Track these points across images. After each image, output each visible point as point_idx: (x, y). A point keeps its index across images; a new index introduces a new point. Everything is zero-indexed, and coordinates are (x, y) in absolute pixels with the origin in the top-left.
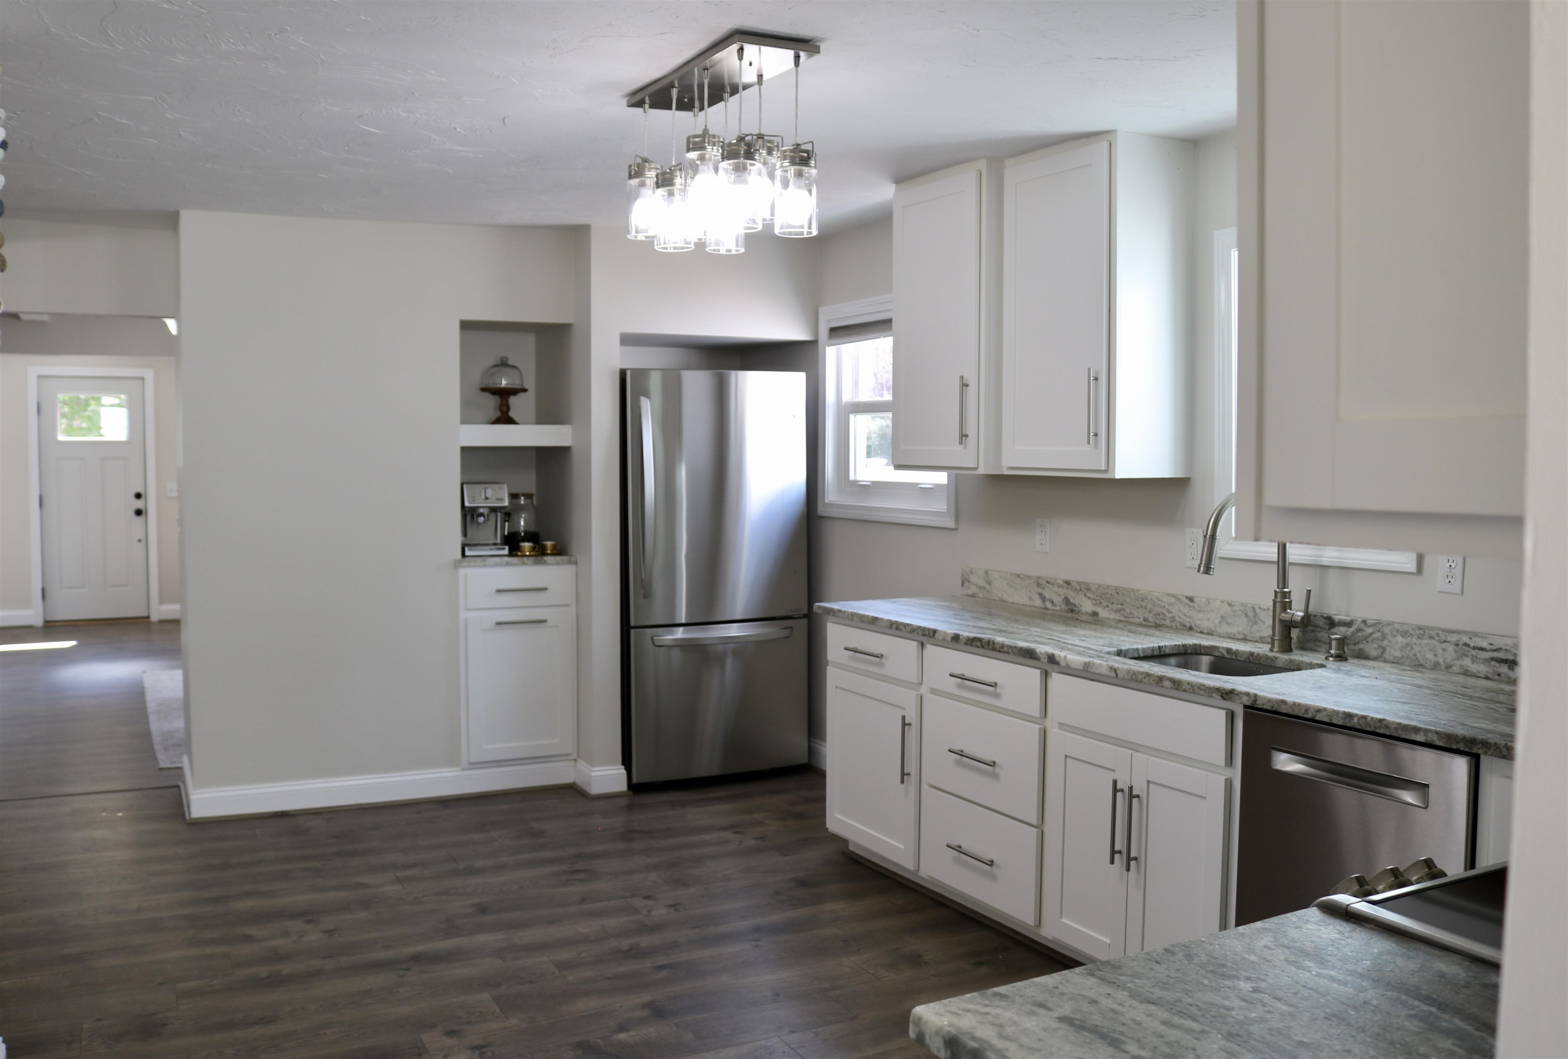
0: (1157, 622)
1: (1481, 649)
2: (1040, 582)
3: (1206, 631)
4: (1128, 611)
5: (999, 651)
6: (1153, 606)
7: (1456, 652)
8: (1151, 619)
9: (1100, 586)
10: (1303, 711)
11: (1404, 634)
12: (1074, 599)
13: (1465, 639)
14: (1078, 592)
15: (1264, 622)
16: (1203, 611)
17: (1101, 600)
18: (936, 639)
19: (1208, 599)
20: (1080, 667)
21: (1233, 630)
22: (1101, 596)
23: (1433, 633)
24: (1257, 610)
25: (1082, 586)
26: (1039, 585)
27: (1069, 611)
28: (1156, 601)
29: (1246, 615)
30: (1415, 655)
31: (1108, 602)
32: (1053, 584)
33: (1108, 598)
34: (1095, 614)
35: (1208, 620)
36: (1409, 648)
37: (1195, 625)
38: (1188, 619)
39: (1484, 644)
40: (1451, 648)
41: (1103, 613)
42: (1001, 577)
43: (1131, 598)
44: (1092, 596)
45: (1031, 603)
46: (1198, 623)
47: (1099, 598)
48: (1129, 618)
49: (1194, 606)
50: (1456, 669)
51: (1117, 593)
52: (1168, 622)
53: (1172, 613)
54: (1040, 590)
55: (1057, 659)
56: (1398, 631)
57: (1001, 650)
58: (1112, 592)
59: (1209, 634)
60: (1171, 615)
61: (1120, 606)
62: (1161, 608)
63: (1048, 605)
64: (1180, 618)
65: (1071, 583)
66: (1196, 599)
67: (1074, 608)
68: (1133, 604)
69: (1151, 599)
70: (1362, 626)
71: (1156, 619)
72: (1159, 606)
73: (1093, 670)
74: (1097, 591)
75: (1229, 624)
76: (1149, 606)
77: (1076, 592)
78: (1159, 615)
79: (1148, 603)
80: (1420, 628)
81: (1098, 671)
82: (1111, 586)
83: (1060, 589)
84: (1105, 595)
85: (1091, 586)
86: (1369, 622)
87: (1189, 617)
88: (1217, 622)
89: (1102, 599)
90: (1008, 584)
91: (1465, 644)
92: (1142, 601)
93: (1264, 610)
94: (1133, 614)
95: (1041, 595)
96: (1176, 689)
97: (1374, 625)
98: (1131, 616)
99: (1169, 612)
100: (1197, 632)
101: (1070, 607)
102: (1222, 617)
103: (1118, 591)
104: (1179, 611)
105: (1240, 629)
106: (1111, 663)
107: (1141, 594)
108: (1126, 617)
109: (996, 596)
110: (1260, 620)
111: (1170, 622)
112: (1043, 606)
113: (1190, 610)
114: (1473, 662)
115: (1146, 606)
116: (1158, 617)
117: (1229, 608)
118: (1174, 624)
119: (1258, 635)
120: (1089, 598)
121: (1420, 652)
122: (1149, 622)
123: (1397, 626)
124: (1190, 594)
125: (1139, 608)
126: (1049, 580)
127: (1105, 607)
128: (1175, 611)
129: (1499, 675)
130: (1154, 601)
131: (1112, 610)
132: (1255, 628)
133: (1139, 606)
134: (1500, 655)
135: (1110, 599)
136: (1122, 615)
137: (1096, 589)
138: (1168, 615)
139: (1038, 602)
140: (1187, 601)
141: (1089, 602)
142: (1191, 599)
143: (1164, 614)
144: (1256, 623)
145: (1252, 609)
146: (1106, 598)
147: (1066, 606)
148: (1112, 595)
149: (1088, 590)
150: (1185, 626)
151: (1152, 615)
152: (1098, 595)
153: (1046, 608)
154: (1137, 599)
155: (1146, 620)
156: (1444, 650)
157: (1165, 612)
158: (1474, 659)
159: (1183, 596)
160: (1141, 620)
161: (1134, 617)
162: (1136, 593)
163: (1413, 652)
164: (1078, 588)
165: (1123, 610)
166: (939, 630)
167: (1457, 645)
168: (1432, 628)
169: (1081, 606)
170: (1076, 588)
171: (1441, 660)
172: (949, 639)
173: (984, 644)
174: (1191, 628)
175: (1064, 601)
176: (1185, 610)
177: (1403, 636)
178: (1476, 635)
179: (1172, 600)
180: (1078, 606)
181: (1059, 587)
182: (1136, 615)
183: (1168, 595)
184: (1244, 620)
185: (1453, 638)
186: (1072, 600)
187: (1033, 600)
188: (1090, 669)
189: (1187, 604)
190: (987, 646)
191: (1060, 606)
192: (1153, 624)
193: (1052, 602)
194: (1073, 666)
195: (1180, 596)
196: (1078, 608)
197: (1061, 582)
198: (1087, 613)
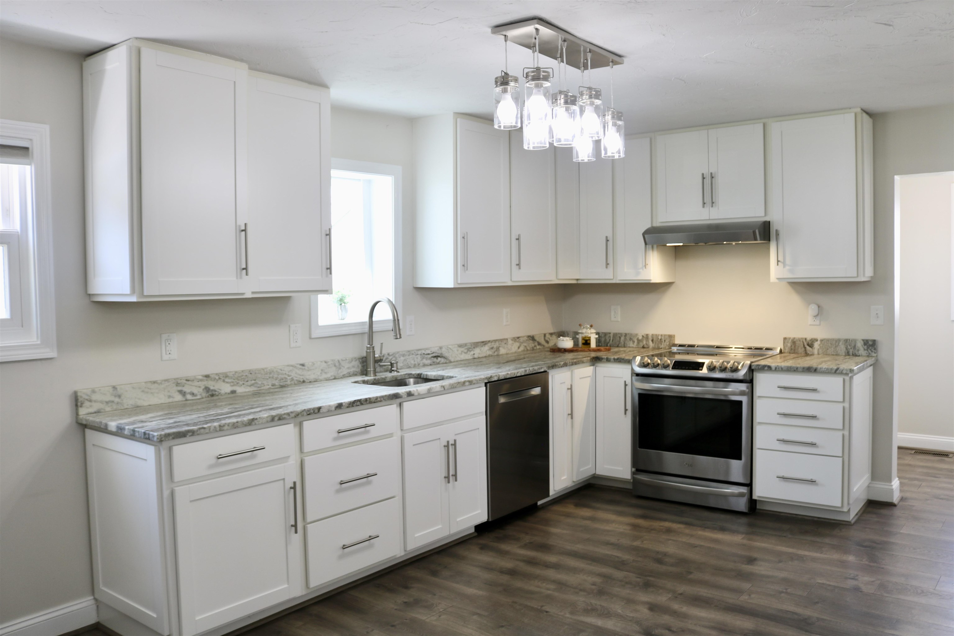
0: (282, 384)
1: (428, 354)
2: (179, 382)
3: (313, 380)
4: (260, 383)
5: (374, 402)
6: (278, 375)
7: (421, 358)
8: (277, 384)
9: (236, 372)
10: (513, 374)
11: (404, 355)
12: (214, 386)
13: (423, 352)
14: (217, 380)
15: (344, 367)
16: (311, 370)
17: (238, 382)
18: (321, 413)
19: (313, 363)
20: (425, 392)
21: (328, 375)
22: (237, 379)
23: (413, 352)
24: (341, 361)
25: (220, 375)
26: (178, 384)
27: (210, 396)
28: (280, 371)
29: (335, 366)
30: (407, 363)
31: (244, 381)
32: (193, 381)
33: (243, 378)
34: (233, 392)
35: (314, 374)
36: (405, 361)
37: (306, 379)
38: (302, 377)
39: (429, 352)
40: (419, 356)
41: (240, 390)
42: (133, 388)
43: (262, 374)
44: (230, 381)
45: (171, 400)
46: (308, 377)
47: (236, 380)
48: (261, 387)
49: (305, 369)
50: (421, 365)
51: (251, 374)
52: (289, 383)
53: (291, 376)
54: (179, 388)
55: (413, 392)
56: (401, 355)
57: (375, 401)
58: (247, 374)
59: (315, 382)
60: (290, 378)
61: (253, 382)
62: (283, 375)
63: (189, 397)
64: (296, 377)
65: (210, 375)
66: (306, 364)
67: (214, 393)
68: (263, 377)
69: (277, 371)
70: (388, 356)
71: (281, 382)
72: (282, 374)
73: (433, 391)
74: (234, 376)
75: (326, 373)
76: (276, 376)
77: (216, 381)
78: (283, 379)
79: (274, 374)
80: (409, 351)
81: (435, 390)
82: (245, 370)
83: (200, 383)
84: (241, 377)
85: (228, 374)
86: (390, 354)
87: (302, 375)
88: (319, 373)
89: (238, 380)
90: (143, 391)
91: (424, 354)
92: (270, 374)
93: (344, 360)
94: (264, 384)
95: (180, 392)
96: (471, 384)
97: (392, 355)
98: (263, 385)
99: (289, 376)
100: (308, 382)
101: (210, 393)
102: (322, 370)
103: (251, 372)
104: (296, 374)
105: (332, 374)
106: (441, 384)
107: (269, 370)
108: (259, 387)
109: (128, 405)
110: (342, 366)
111: (290, 381)
112: (184, 399)
113: (303, 371)
114: (426, 360)
115: (273, 376)
116: (282, 381)
117: (325, 364)
118: (293, 382)
119: (342, 374)
120: (227, 382)
121: (409, 361)
122: (276, 386)
123: (401, 353)
124: (302, 362)
125: (268, 379)
126: (188, 378)
127: (241, 385)
128: (293, 374)
129: (434, 362)
130: (279, 372)
131: (248, 385)
132: (340, 371)
133: (268, 378)
134: (434, 355)
135: (245, 379)
136: (255, 387)
137: (233, 375)
138: (289, 378)
139: (178, 398)
140: (301, 367)
141: (228, 385)
142: (303, 365)
143: (286, 378)
144: (340, 368)
145: (337, 362)
146: (242, 379)
147: (207, 393)
148: (246, 376)
149: (226, 377)
150: (300, 381)
151: (277, 381)
152: (234, 378)
153: (186, 400)
154: (267, 374)
155: (273, 385)
156: (417, 358)
157: (286, 376)
158: (427, 359)
159: (297, 364)
160: (270, 386)
161: (264, 386)
162: (265, 370)
163: (407, 362)
164: (217, 378)
165: (256, 383)
166: (323, 406)
167: (421, 355)
168: (413, 351)
169: (220, 390)
170: (215, 379)
171: (416, 363)
172: (333, 408)
173: (362, 402)
174: (304, 382)
175: (205, 390)
176: (299, 372)
177: (403, 357)
178: (427, 349)
179: (291, 368)
180: (218, 390)
181: (198, 381)
182: (266, 383)
183: (288, 366)
184: (334, 368)
185: (419, 352)
186: (212, 388)
187: (173, 397)
188: (431, 391)
189: (301, 368)
190: (365, 403)
191: (201, 395)
192: (279, 386)
193: (193, 394)
194: (422, 393)
195: (296, 365)
196: (218, 392)
197: (200, 377)
198: (226, 393)
